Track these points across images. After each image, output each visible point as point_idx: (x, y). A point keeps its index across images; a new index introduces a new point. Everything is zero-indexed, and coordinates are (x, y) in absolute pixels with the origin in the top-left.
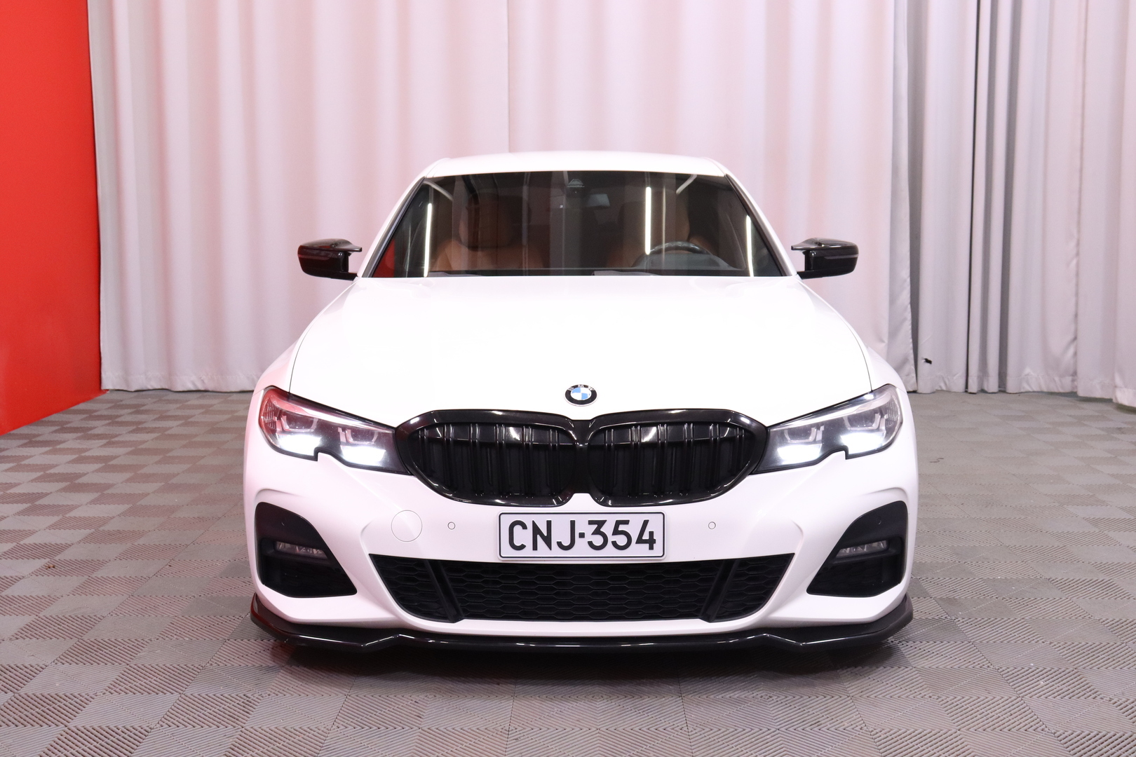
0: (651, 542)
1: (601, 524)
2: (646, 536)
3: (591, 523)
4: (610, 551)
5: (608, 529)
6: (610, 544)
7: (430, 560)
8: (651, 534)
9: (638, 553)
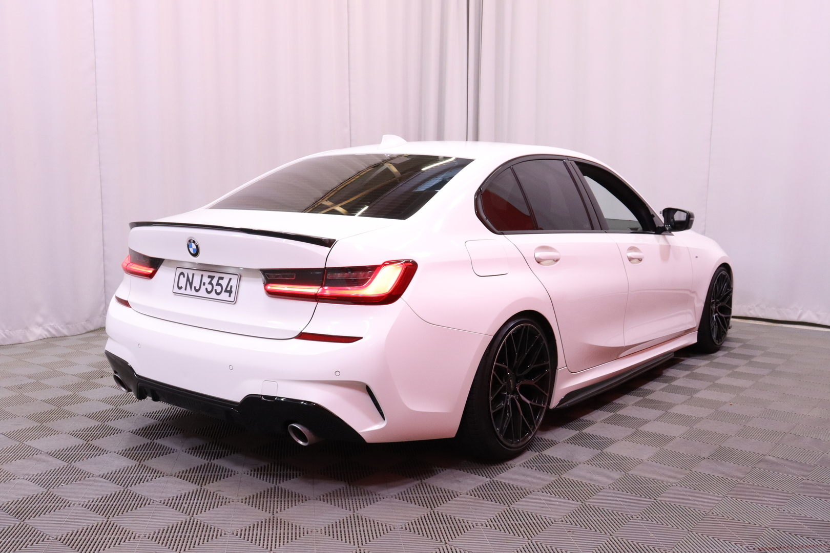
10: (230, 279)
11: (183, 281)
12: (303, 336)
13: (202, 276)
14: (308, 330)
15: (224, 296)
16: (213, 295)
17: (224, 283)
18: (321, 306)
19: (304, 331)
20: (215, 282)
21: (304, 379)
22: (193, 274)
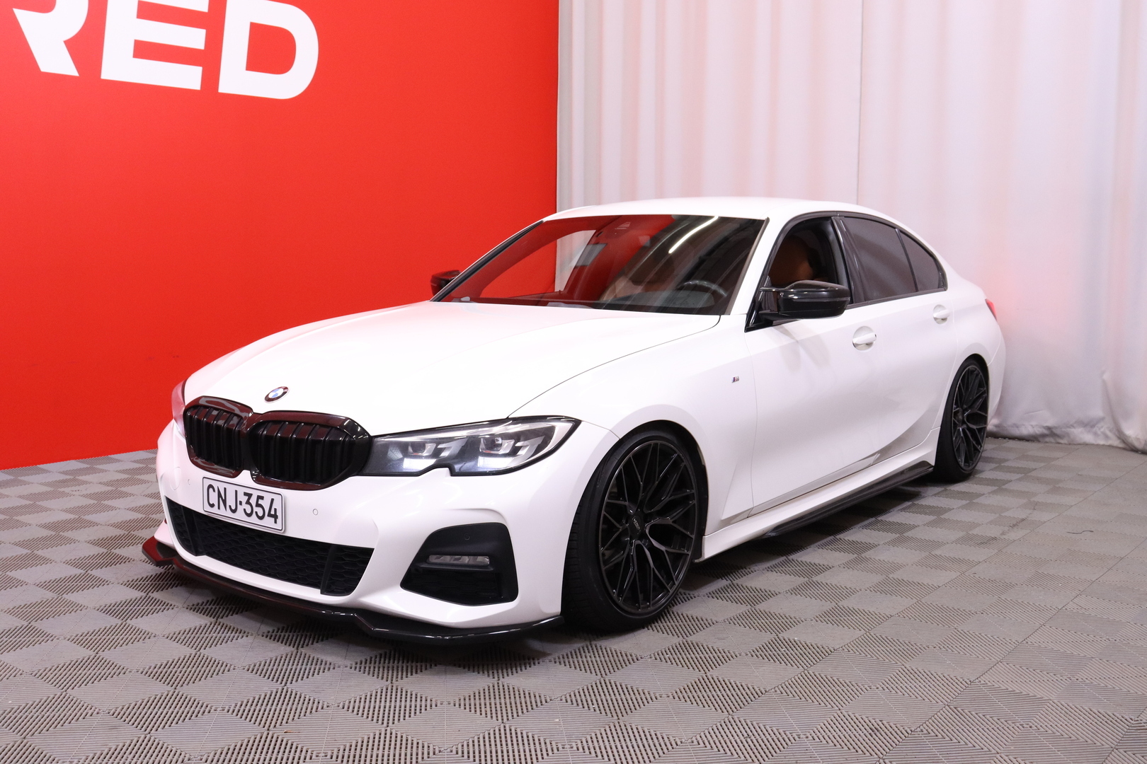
0: (275, 517)
1: (249, 496)
2: (273, 512)
3: (246, 494)
4: (254, 519)
5: (253, 501)
6: (254, 514)
7: (183, 507)
8: (275, 510)
9: (268, 525)
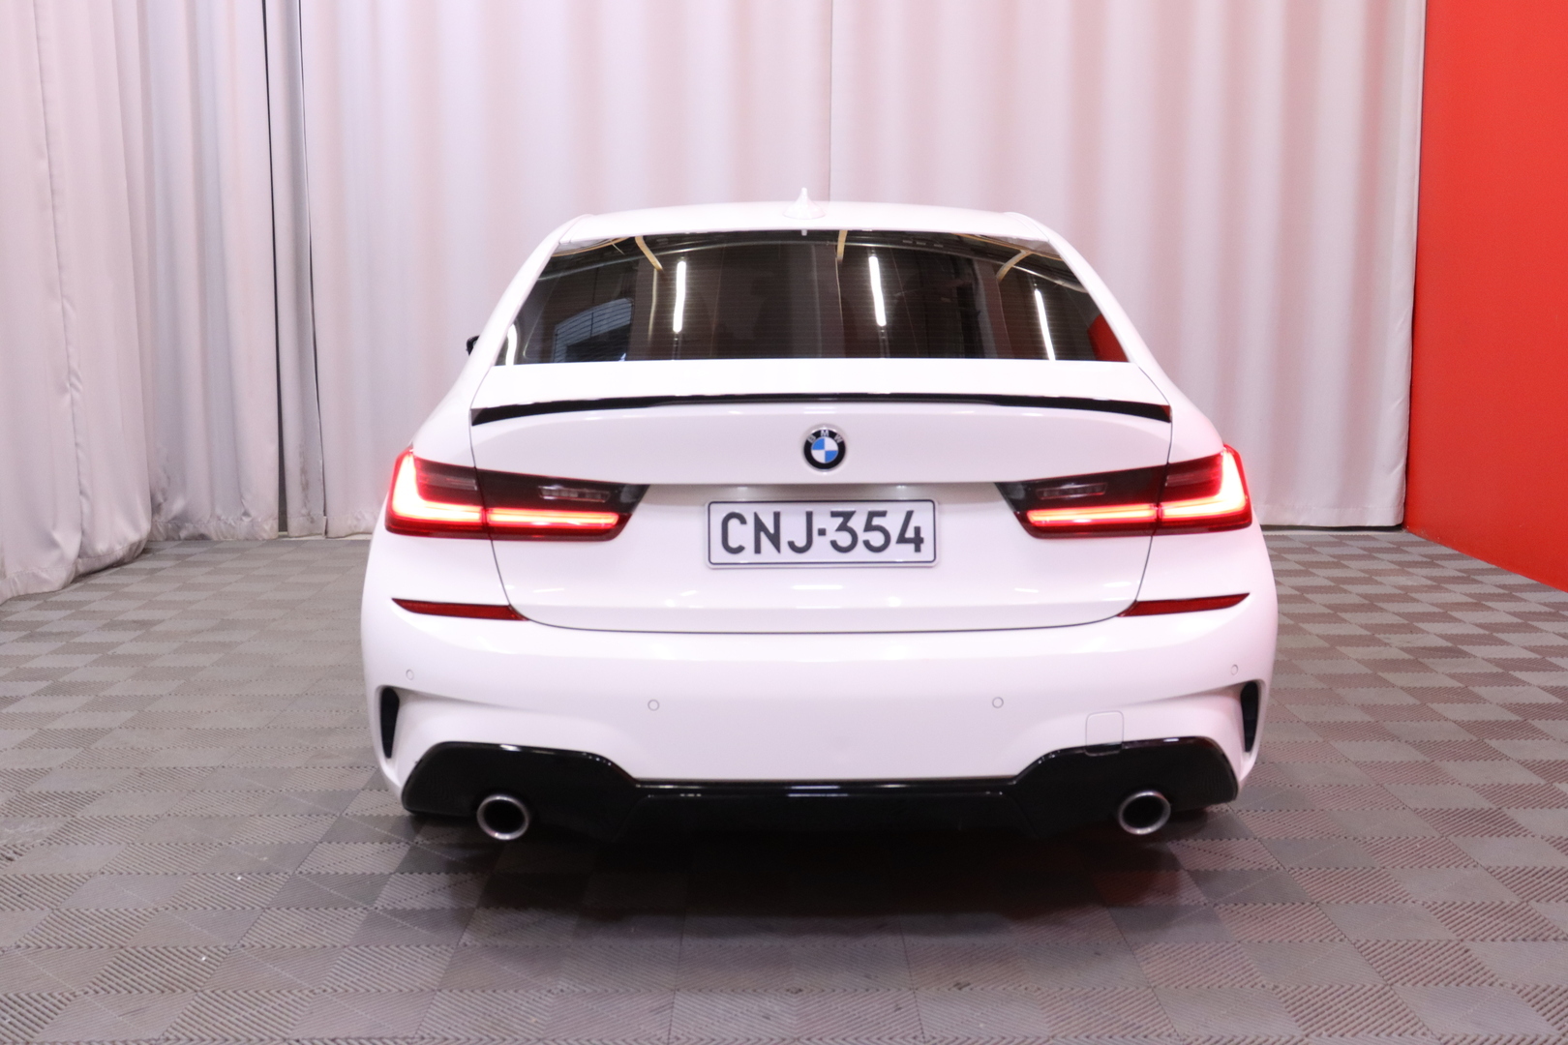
10: (909, 515)
11: (743, 534)
12: (1139, 609)
13: (809, 516)
14: (1148, 595)
15: (899, 552)
16: (860, 553)
17: (893, 523)
18: (1161, 541)
19: (1141, 598)
20: (858, 523)
21: (1167, 696)
22: (777, 516)
